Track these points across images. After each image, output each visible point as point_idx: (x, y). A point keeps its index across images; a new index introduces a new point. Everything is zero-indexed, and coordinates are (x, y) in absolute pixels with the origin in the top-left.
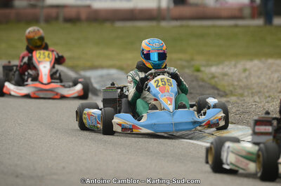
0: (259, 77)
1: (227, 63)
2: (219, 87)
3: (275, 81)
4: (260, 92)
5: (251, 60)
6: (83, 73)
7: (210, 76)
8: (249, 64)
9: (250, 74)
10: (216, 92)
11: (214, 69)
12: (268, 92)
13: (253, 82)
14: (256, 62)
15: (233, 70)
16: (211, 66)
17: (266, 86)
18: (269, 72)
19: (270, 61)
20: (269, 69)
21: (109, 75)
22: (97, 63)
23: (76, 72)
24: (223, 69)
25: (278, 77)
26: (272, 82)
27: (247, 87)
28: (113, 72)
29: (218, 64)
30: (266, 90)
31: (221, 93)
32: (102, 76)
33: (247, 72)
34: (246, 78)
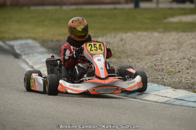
0: (131, 45)
1: (109, 35)
3: (143, 47)
4: (132, 55)
5: (126, 33)
8: (124, 36)
9: (125, 43)
12: (138, 55)
13: (128, 48)
14: (129, 34)
15: (113, 40)
16: (98, 37)
17: (137, 51)
18: (139, 41)
19: (139, 33)
20: (138, 39)
21: (27, 44)
22: (18, 36)
23: (4, 42)
24: (106, 39)
25: (145, 45)
26: (141, 48)
27: (123, 52)
28: (30, 41)
29: (103, 36)
30: (136, 54)
32: (21, 45)
33: (123, 41)
34: (123, 45)
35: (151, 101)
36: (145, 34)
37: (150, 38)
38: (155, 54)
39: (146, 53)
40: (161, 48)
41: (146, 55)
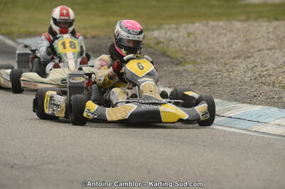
0: (207, 42)
1: (167, 26)
2: (169, 54)
3: (225, 46)
4: (212, 58)
5: (193, 23)
6: (20, 41)
7: (155, 41)
8: (192, 28)
9: (195, 38)
10: (168, 59)
11: (156, 34)
12: (221, 58)
13: (203, 47)
14: (197, 24)
15: (176, 35)
16: (153, 30)
17: (218, 52)
18: (215, 36)
19: (212, 23)
20: (213, 32)
22: (32, 30)
24: (166, 33)
25: (227, 41)
26: (223, 47)
27: (197, 53)
29: (159, 28)
30: (218, 56)
31: (175, 61)
33: (192, 36)
34: (193, 42)
35: (274, 135)
36: (221, 23)
37: (231, 31)
38: (249, 57)
39: (233, 56)
40: (253, 48)
41: (235, 58)
